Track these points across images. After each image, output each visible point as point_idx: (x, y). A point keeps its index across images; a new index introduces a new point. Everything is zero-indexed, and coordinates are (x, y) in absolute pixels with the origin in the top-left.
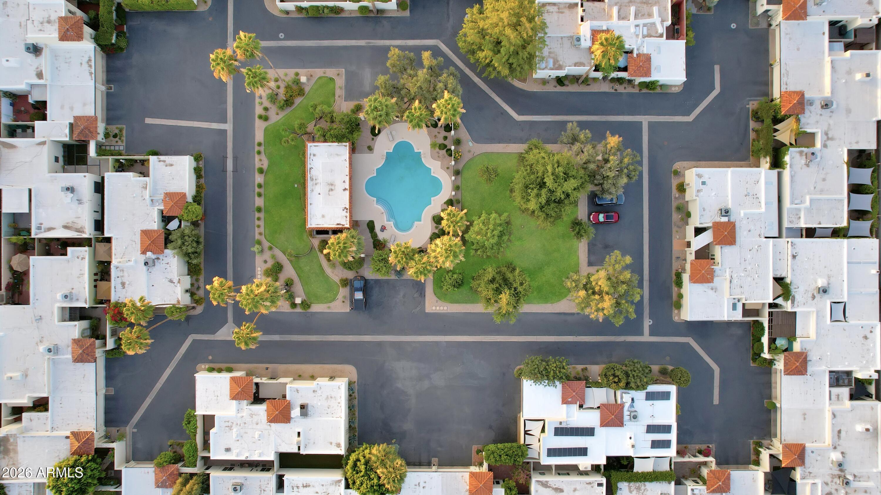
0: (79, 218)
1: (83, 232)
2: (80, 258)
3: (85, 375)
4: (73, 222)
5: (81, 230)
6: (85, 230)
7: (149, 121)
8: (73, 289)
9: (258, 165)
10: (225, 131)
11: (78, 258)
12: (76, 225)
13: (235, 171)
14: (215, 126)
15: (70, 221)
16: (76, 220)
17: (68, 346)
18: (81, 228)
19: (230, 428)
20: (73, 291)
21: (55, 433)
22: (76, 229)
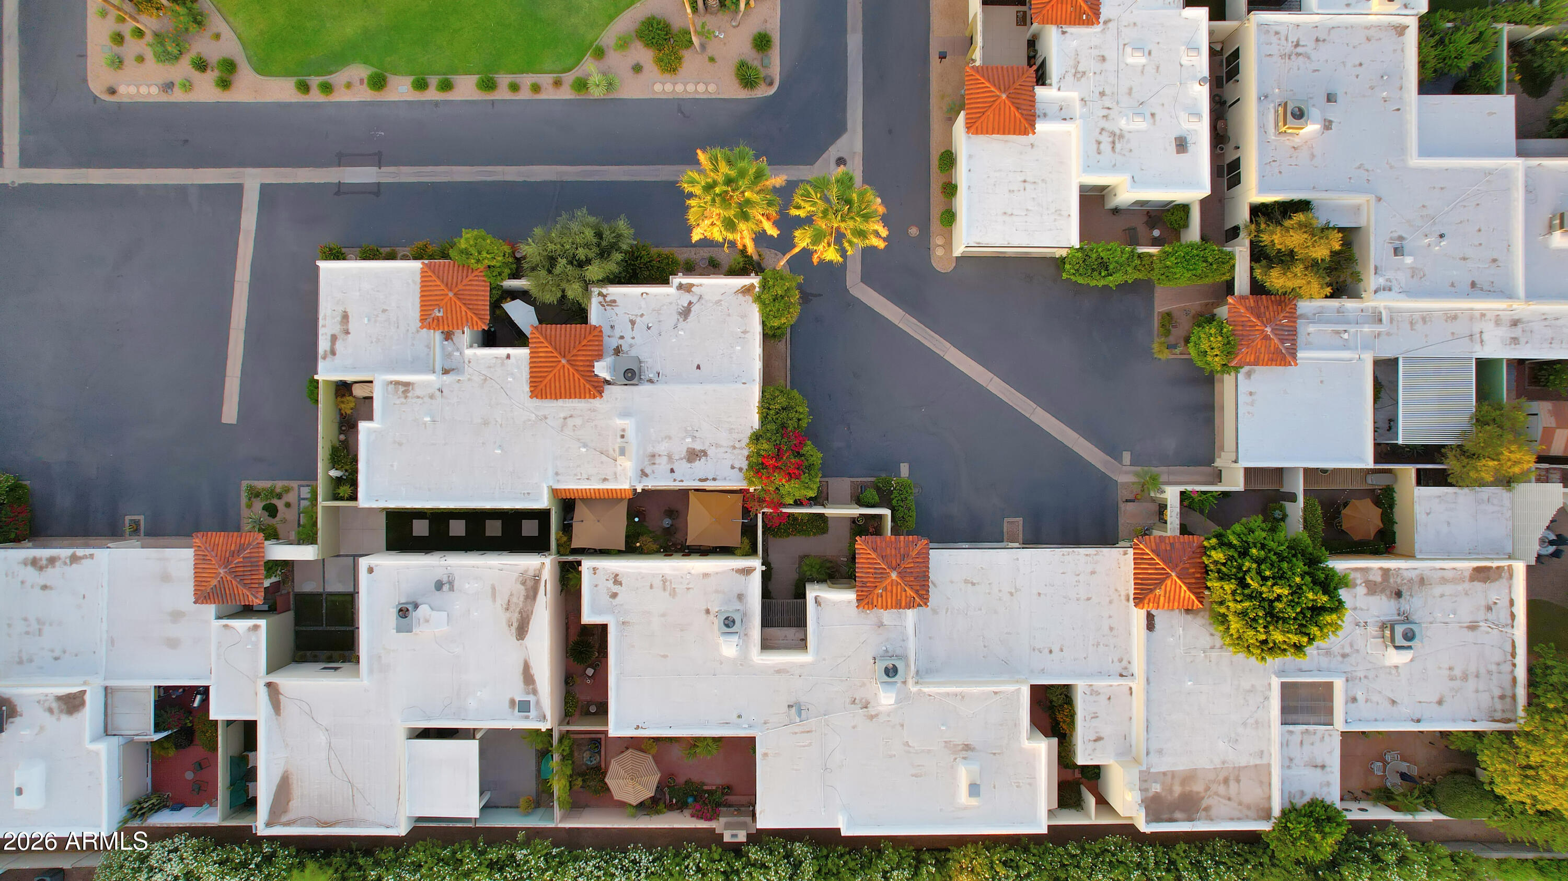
0: (493, 588)
1: (536, 579)
2: (615, 589)
3: (966, 581)
4: (507, 609)
5: (530, 583)
6: (531, 573)
7: (230, 413)
8: (708, 612)
9: (365, 94)
10: (266, 191)
11: (614, 595)
12: (514, 600)
13: (379, 160)
14: (249, 219)
15: (503, 617)
16: (501, 601)
17: (881, 625)
18: (524, 583)
19: (1116, 137)
20: (714, 609)
21: (1138, 665)
22: (527, 597)
